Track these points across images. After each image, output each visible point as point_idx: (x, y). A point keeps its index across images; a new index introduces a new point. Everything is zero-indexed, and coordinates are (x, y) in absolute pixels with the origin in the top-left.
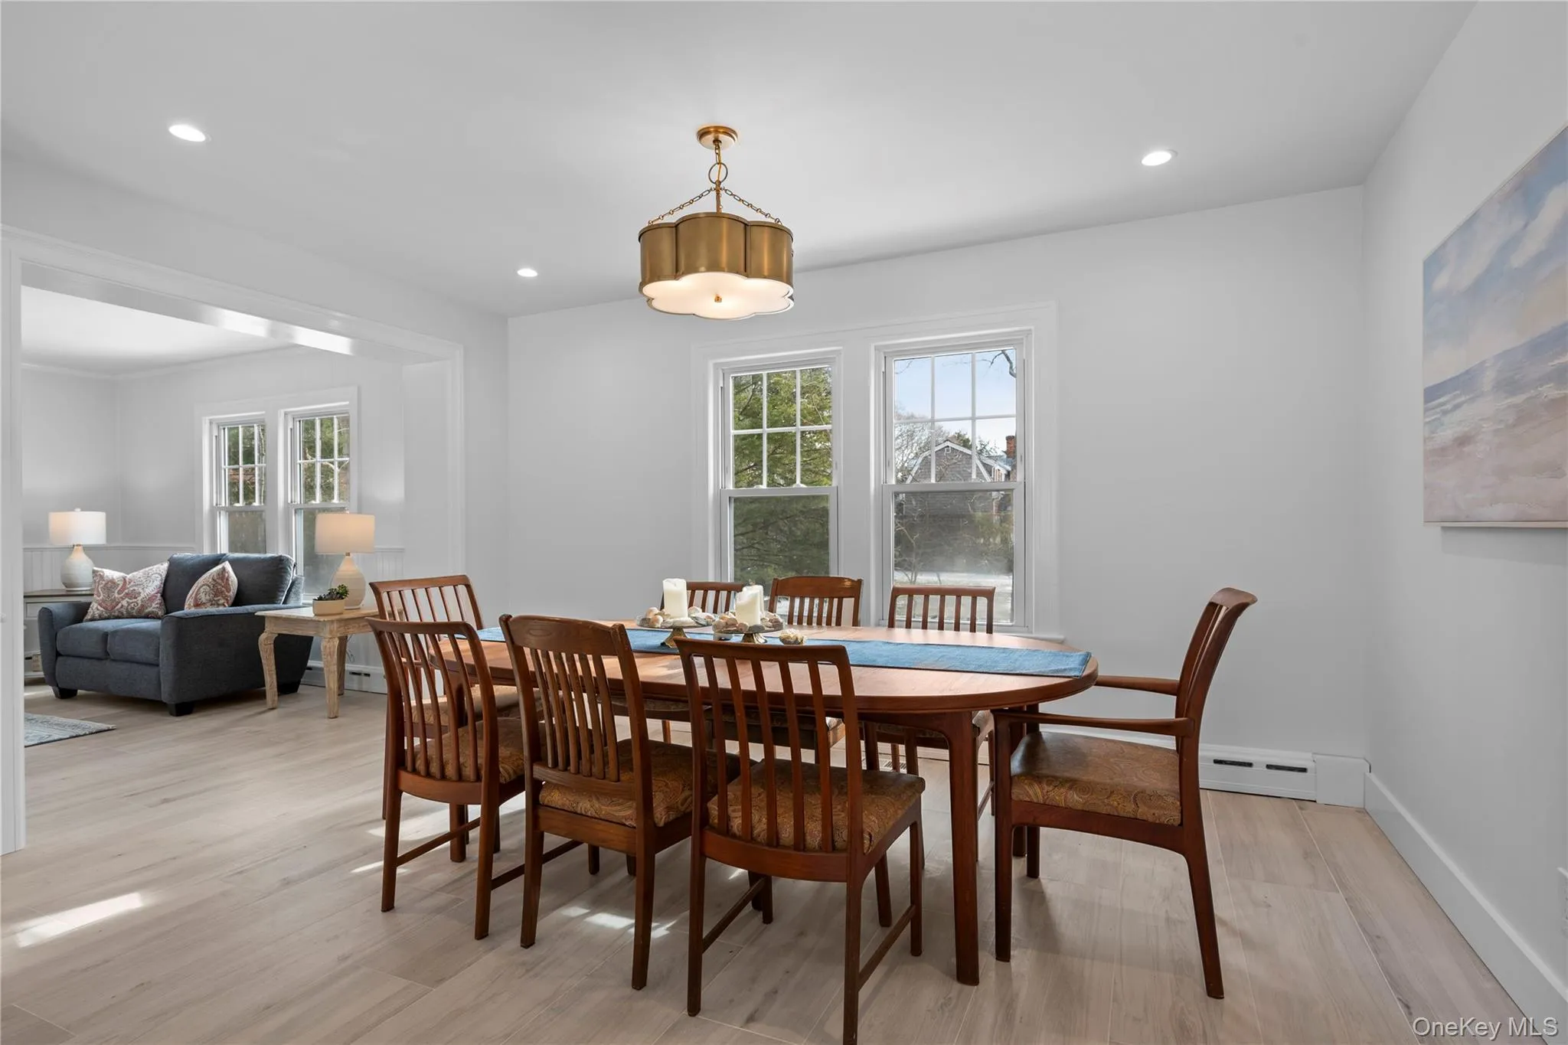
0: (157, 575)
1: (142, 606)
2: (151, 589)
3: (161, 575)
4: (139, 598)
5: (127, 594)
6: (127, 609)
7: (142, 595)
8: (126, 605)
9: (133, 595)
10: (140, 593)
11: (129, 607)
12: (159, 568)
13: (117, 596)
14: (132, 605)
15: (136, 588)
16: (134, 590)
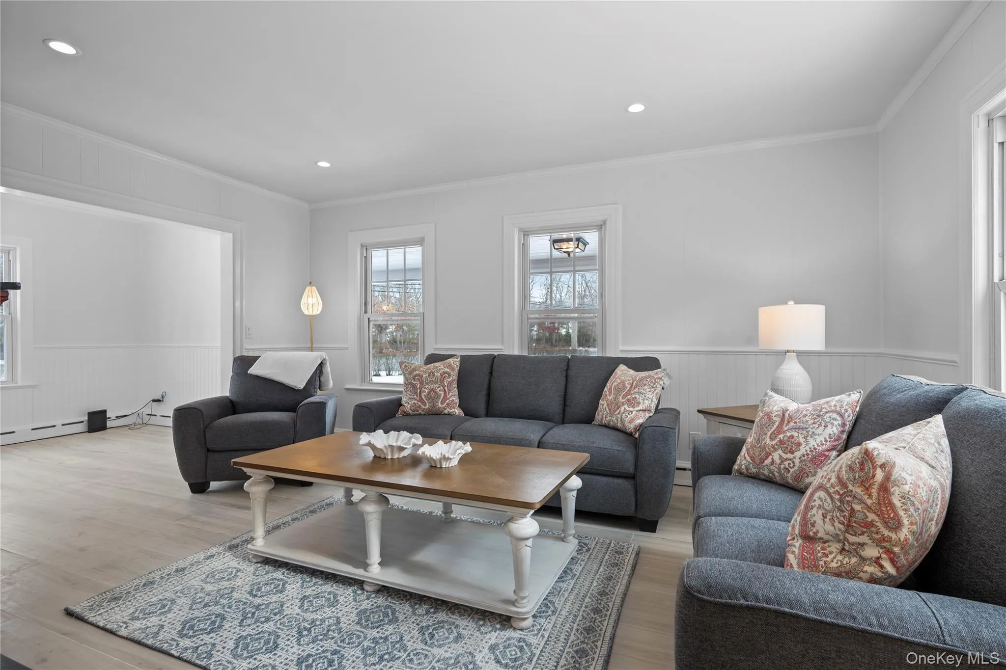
0: (835, 415)
1: (801, 469)
2: (819, 439)
3: (842, 416)
4: (798, 454)
5: (781, 441)
6: (779, 468)
7: (803, 450)
8: (778, 461)
9: (789, 446)
10: (799, 444)
11: (782, 466)
12: (840, 401)
13: (768, 441)
14: (786, 463)
15: (795, 434)
16: (792, 436)
